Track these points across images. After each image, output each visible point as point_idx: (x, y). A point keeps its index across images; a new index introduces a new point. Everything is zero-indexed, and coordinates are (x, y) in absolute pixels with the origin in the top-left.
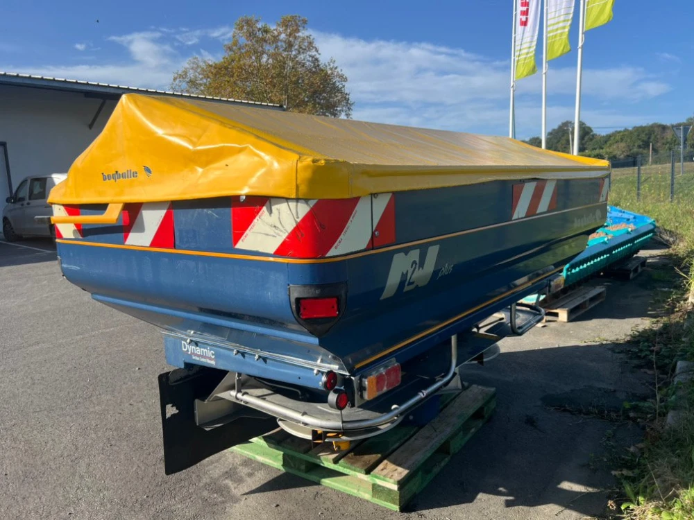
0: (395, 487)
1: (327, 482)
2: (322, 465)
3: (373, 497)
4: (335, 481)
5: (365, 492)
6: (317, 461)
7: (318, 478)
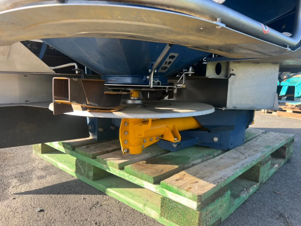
0: (193, 205)
1: (113, 192)
2: (108, 171)
3: (161, 215)
4: (122, 193)
5: (153, 208)
6: (104, 167)
7: (104, 187)
